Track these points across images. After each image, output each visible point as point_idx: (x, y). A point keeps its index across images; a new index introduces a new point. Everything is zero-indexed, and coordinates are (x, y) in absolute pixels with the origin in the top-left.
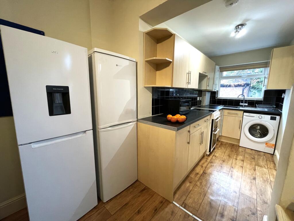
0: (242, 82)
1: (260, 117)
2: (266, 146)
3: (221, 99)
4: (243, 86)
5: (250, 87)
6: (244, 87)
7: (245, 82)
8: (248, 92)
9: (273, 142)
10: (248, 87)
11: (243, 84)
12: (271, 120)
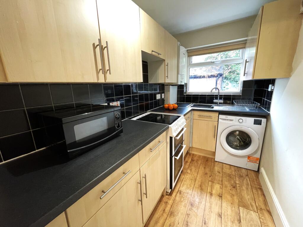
0: (215, 73)
1: (241, 121)
2: (248, 160)
3: (191, 95)
4: (216, 77)
5: (223, 77)
6: (218, 78)
7: (219, 73)
8: (221, 83)
9: (258, 156)
10: (221, 78)
11: (216, 75)
12: (254, 124)
